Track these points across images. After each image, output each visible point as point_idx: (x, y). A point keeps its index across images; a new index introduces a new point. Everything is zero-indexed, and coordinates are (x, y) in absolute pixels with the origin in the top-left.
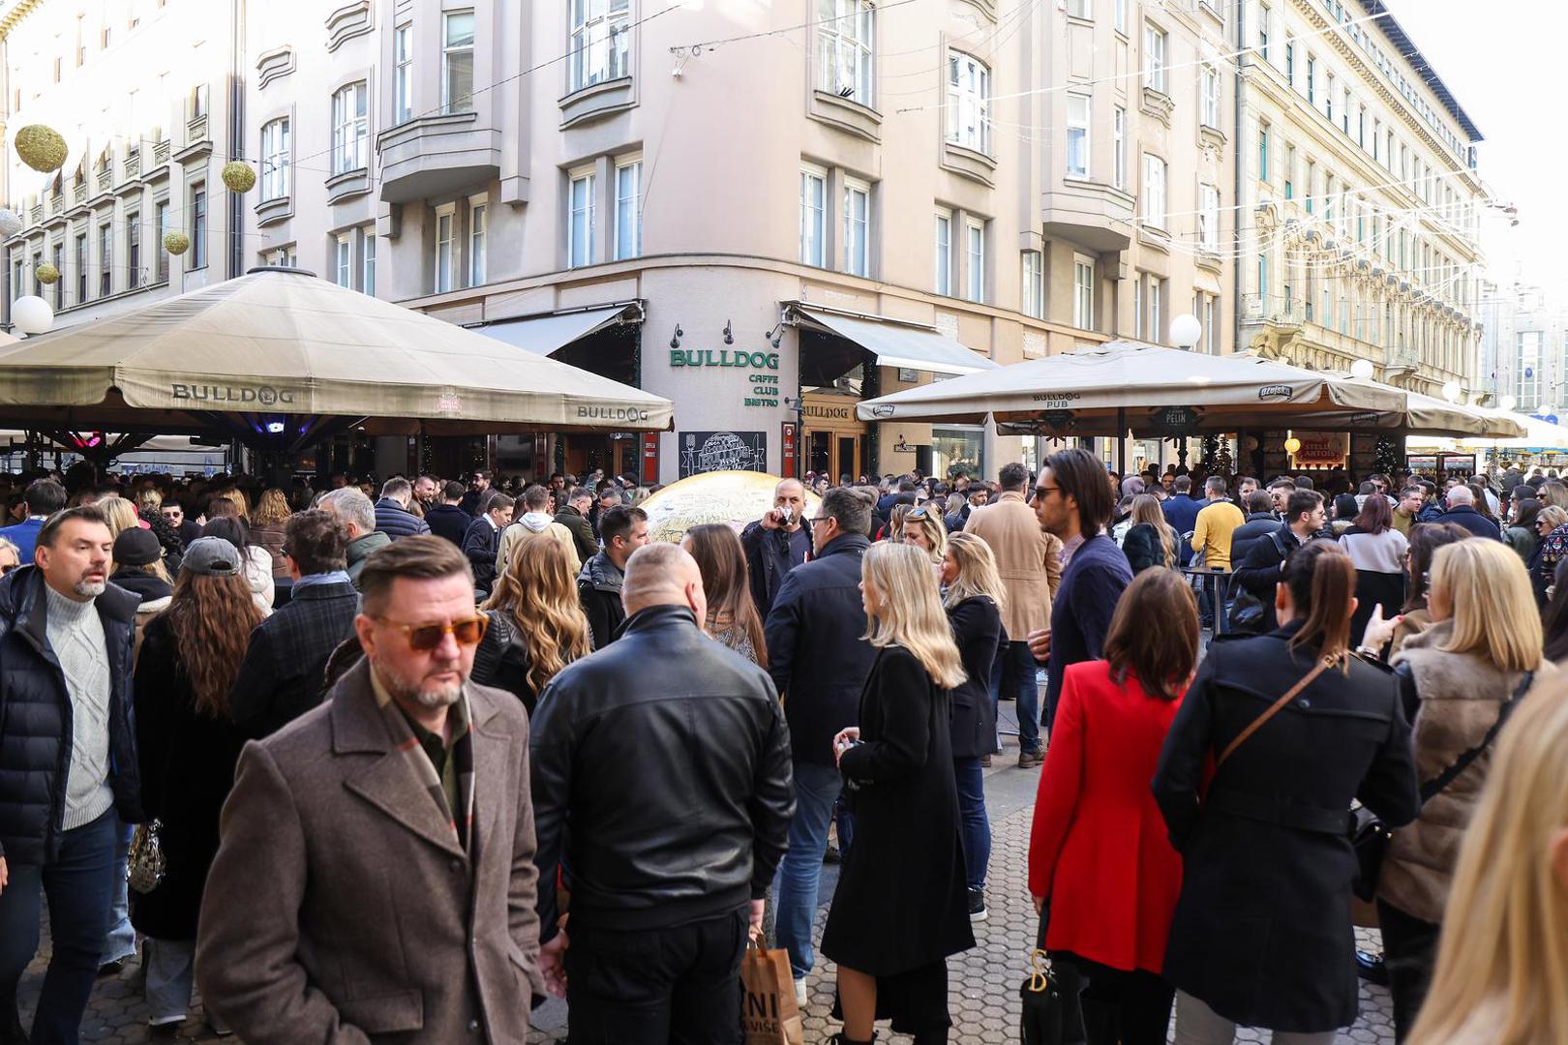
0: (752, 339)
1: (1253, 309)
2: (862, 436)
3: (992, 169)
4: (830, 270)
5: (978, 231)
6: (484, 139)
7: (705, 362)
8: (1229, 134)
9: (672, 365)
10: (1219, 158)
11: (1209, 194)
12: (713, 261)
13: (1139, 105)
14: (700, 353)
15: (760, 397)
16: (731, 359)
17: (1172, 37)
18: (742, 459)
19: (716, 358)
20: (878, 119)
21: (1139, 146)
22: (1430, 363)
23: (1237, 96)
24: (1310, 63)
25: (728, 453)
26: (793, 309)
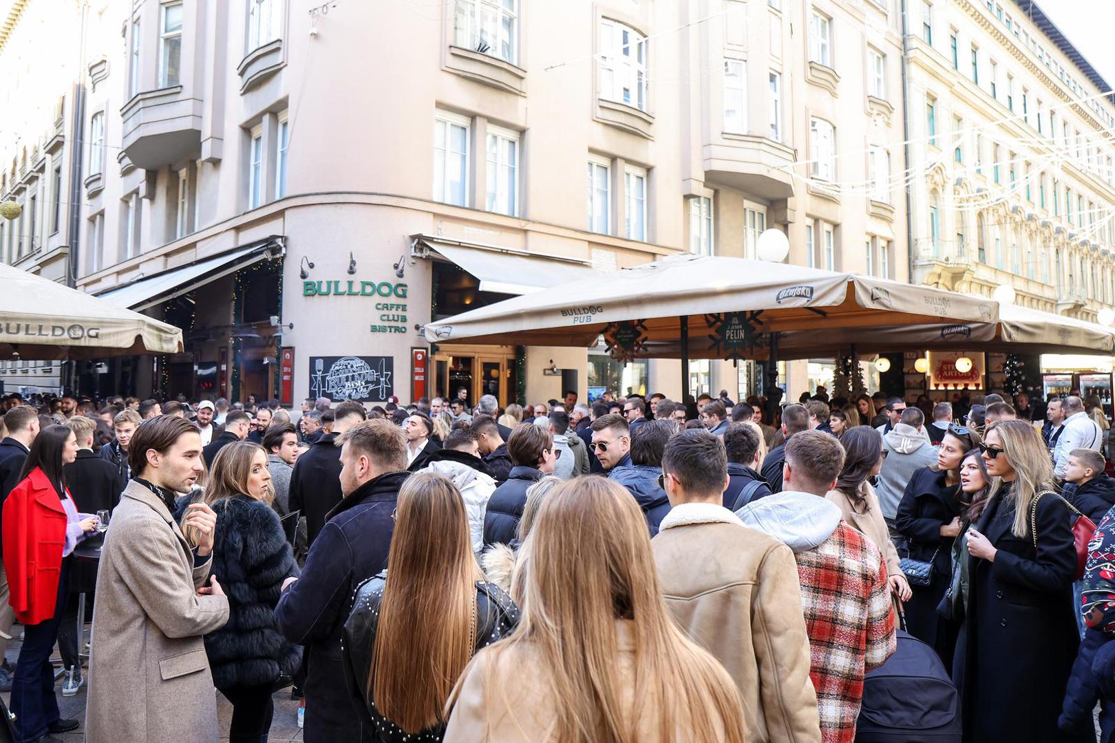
0: (377, 269)
1: (925, 251)
2: (509, 361)
3: (650, 123)
4: (472, 209)
5: (642, 178)
6: (186, 107)
7: (333, 291)
8: (897, 103)
9: (306, 295)
10: (888, 125)
11: (880, 154)
12: (340, 198)
13: (806, 76)
14: (329, 283)
15: (387, 324)
16: (357, 288)
17: (836, 21)
18: (367, 382)
19: (343, 287)
20: (520, 73)
21: (807, 109)
22: (1100, 299)
23: (903, 74)
24: (974, 52)
25: (353, 376)
26: (421, 242)
